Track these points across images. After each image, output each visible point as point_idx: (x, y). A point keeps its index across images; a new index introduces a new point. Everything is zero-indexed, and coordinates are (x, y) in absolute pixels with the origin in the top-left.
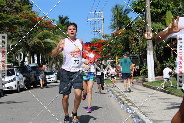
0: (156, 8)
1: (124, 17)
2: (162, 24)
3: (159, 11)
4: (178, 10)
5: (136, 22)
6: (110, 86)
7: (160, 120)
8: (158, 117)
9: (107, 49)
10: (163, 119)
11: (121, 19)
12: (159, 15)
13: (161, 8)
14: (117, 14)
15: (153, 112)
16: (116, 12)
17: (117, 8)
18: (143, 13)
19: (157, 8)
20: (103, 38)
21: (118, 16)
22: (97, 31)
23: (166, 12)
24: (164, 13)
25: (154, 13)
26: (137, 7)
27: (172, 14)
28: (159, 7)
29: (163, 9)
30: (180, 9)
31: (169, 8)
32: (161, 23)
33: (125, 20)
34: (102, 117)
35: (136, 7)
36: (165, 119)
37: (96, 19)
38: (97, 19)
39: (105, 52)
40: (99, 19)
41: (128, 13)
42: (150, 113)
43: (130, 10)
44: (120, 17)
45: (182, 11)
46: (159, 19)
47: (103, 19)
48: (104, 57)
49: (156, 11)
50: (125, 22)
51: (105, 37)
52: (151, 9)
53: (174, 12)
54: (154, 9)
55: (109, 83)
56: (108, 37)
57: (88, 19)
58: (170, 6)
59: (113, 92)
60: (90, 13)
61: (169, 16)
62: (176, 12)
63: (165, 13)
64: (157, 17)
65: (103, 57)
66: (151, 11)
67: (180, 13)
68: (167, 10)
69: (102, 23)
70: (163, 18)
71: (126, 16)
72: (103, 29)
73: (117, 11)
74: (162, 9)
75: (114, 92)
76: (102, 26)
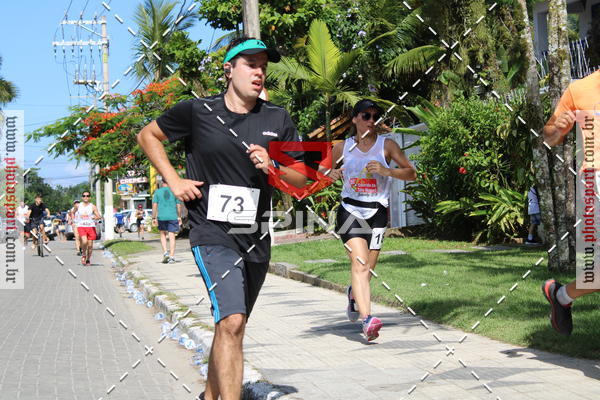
0: (277, 11)
1: (176, 40)
2: (296, 64)
3: (289, 20)
4: (348, 19)
5: (215, 54)
6: (130, 264)
7: (284, 370)
8: (279, 360)
9: (122, 143)
10: (296, 368)
11: (167, 46)
12: (287, 35)
13: (296, 12)
14: (154, 29)
15: (263, 345)
16: (150, 23)
17: (153, 10)
18: (237, 28)
19: (282, 11)
20: (107, 105)
21: (157, 33)
22: (86, 84)
23: (309, 24)
24: (302, 28)
25: (273, 27)
26: (217, 6)
27: (330, 32)
28: (287, 8)
29: (301, 13)
30: (353, 15)
31: (318, 13)
32: (293, 60)
33: (178, 49)
34: (98, 363)
35: (213, 7)
36: (301, 367)
37: (83, 43)
38: (86, 43)
39: (115, 153)
40: (93, 43)
41: (189, 25)
42: (256, 349)
43: (193, 15)
44: (164, 39)
45: (360, 23)
46: (289, 46)
47: (108, 45)
48: (111, 169)
49: (279, 21)
50: (178, 54)
51: (113, 102)
52: (262, 15)
53: (335, 24)
54: (272, 15)
55: (127, 253)
56: (123, 101)
57: (57, 43)
58: (324, 7)
59: (138, 283)
60: (64, 22)
61: (319, 39)
62: (342, 26)
63: (308, 28)
64: (281, 40)
65: (108, 167)
66: (262, 20)
67: (354, 28)
68: (314, 17)
69: (104, 57)
70: (301, 42)
71: (183, 36)
72: (105, 76)
73: (154, 18)
74: (297, 15)
75: (143, 282)
76: (105, 66)
